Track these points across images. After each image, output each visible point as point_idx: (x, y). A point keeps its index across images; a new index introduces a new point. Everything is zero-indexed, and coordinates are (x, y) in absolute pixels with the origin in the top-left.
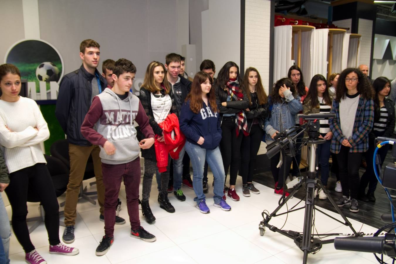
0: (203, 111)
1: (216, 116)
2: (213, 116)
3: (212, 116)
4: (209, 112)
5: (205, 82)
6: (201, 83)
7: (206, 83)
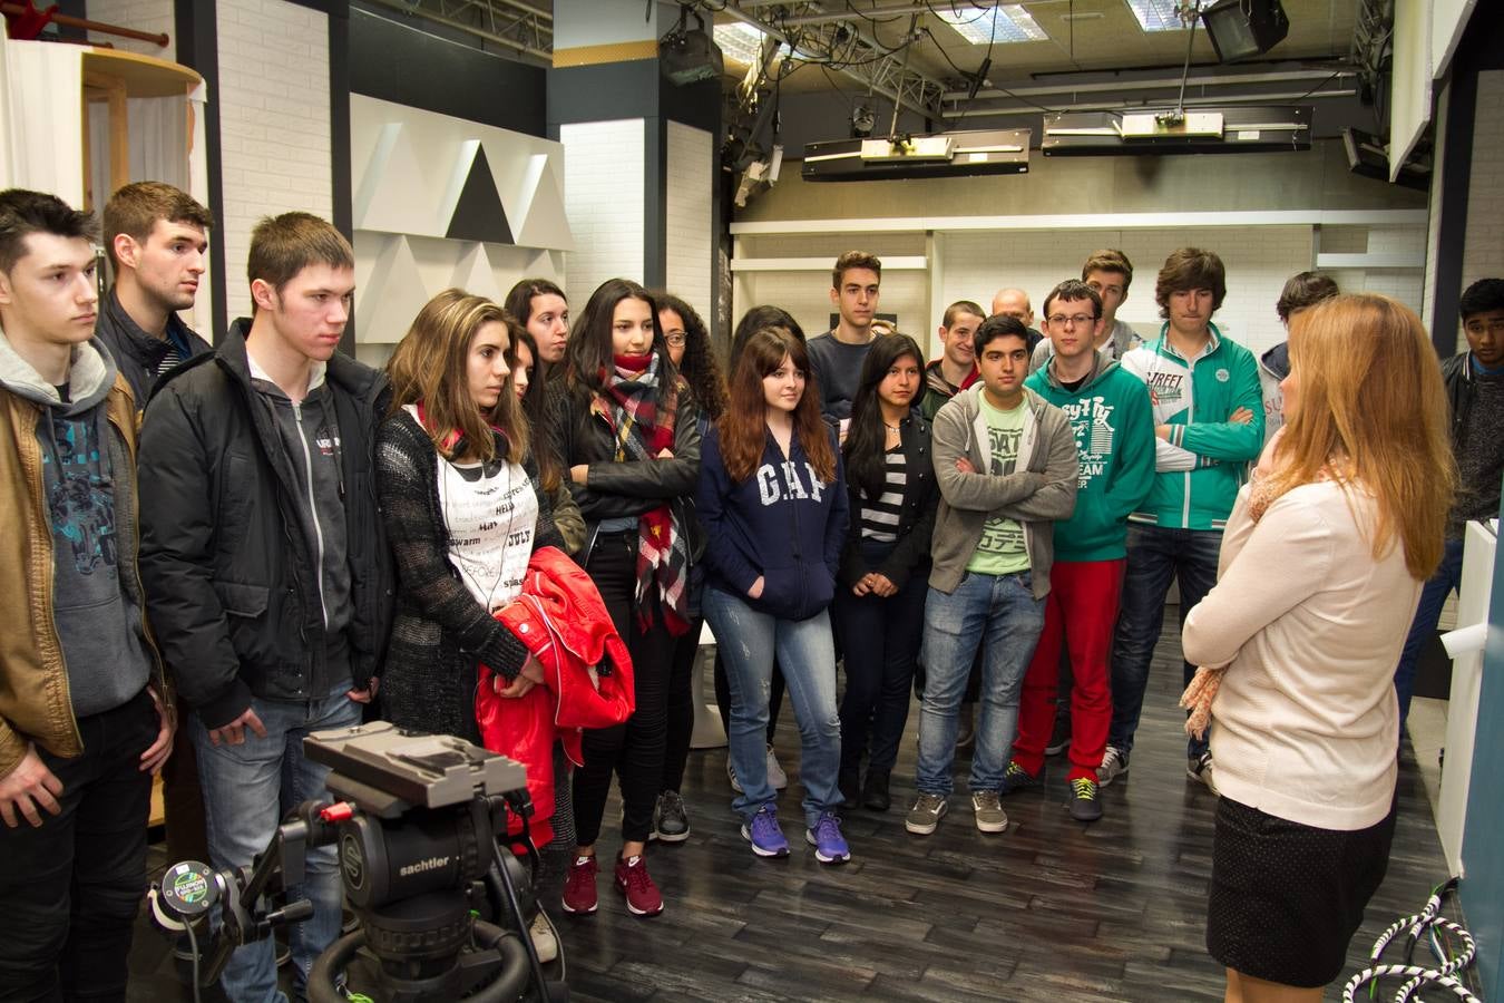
0: (766, 475)
1: (816, 497)
2: (806, 496)
3: (802, 494)
4: (792, 480)
5: (779, 370)
6: (765, 376)
7: (780, 375)
